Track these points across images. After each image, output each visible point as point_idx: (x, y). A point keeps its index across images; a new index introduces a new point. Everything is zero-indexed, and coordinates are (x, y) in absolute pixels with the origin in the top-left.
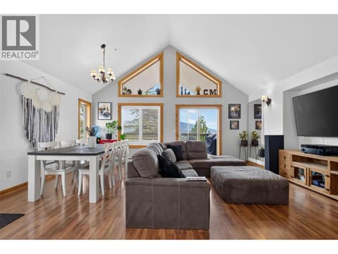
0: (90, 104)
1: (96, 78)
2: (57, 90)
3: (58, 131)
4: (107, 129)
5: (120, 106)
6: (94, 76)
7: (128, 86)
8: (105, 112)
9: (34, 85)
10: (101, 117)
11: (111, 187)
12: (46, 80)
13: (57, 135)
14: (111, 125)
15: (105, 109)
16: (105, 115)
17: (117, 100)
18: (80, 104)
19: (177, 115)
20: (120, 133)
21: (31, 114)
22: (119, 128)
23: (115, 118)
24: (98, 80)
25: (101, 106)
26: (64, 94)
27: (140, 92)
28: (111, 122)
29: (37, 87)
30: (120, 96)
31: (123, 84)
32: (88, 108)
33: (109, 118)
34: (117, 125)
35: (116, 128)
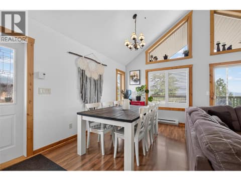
0: (124, 73)
1: (129, 46)
2: (102, 62)
3: (102, 94)
4: (136, 92)
5: (147, 72)
6: (127, 45)
7: (154, 54)
8: (134, 78)
9: (87, 59)
10: (132, 83)
11: (144, 154)
12: (94, 55)
13: (102, 97)
14: (140, 89)
15: (135, 76)
16: (135, 81)
17: (144, 67)
18: (117, 73)
19: (211, 76)
20: (147, 96)
21: (85, 81)
22: (147, 91)
23: (143, 83)
24: (130, 48)
25: (132, 73)
26: (106, 65)
27: (166, 57)
28: (140, 86)
29: (88, 61)
30: (147, 63)
31: (149, 53)
32: (123, 76)
33: (138, 83)
34: (144, 89)
35: (144, 91)
